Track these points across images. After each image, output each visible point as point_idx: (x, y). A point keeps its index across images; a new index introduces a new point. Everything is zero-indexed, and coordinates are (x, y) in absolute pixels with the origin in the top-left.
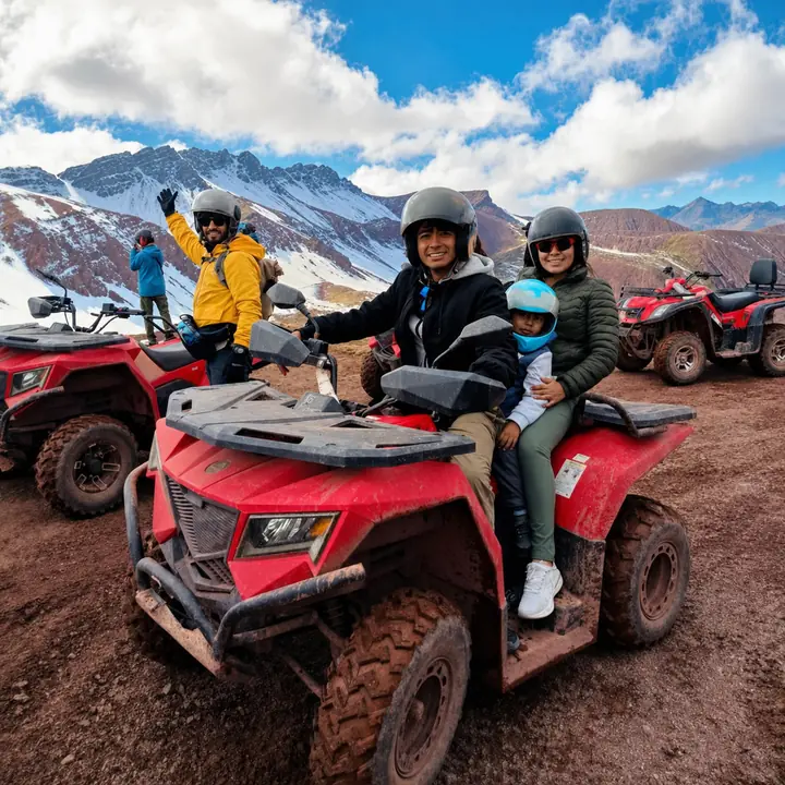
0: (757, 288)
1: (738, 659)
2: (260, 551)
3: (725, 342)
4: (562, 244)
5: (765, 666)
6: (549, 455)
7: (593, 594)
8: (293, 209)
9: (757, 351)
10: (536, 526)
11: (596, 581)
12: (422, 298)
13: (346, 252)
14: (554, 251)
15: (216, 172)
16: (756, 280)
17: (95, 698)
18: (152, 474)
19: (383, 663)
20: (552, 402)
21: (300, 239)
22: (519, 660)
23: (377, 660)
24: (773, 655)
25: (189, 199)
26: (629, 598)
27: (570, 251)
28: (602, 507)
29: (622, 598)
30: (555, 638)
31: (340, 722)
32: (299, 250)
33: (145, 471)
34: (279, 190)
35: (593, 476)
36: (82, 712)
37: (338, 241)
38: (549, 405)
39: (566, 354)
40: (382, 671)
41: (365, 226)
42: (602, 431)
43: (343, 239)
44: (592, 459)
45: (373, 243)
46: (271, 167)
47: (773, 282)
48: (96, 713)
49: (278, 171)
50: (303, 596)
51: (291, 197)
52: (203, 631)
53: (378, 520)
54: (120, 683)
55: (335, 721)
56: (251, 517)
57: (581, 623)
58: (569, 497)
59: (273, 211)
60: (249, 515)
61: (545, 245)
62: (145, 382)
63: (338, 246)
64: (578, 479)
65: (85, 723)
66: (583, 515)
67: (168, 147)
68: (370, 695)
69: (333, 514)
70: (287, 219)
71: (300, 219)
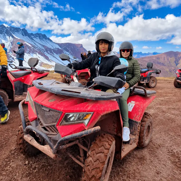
0: (148, 68)
1: (165, 150)
2: (67, 123)
3: (142, 80)
4: (128, 51)
5: (171, 151)
6: (127, 100)
7: (137, 135)
8: (35, 44)
9: (148, 82)
10: (125, 118)
11: (138, 132)
12: (99, 60)
13: (48, 55)
14: (126, 52)
15: (16, 33)
16: (148, 67)
17: (6, 166)
18: (27, 102)
19: (103, 153)
20: (127, 88)
21: (36, 51)
22: (124, 151)
23: (101, 152)
24: (172, 149)
25: (8, 39)
26: (143, 136)
27: (129, 53)
28: (140, 114)
29: (142, 136)
30: (130, 146)
31: (92, 170)
32: (36, 54)
33: (24, 102)
34: (32, 39)
35: (137, 106)
36: (3, 170)
37: (46, 52)
38: (126, 89)
39: (129, 77)
40: (102, 155)
41: (53, 49)
42: (137, 96)
43: (47, 52)
44: (136, 102)
45: (55, 54)
46: (30, 33)
47: (152, 67)
48: (7, 170)
49: (32, 34)
50: (85, 135)
51: (35, 41)
52: (50, 146)
53: (102, 115)
54: (13, 161)
55: (90, 170)
56: (66, 114)
57: (135, 142)
58: (131, 111)
59: (30, 44)
60: (65, 113)
61: (124, 51)
62: (11, 80)
63: (46, 54)
64: (133, 107)
65: (5, 173)
66: (135, 116)
67: (3, 25)
68: (100, 162)
69: (92, 113)
70: (33, 46)
71: (36, 46)
